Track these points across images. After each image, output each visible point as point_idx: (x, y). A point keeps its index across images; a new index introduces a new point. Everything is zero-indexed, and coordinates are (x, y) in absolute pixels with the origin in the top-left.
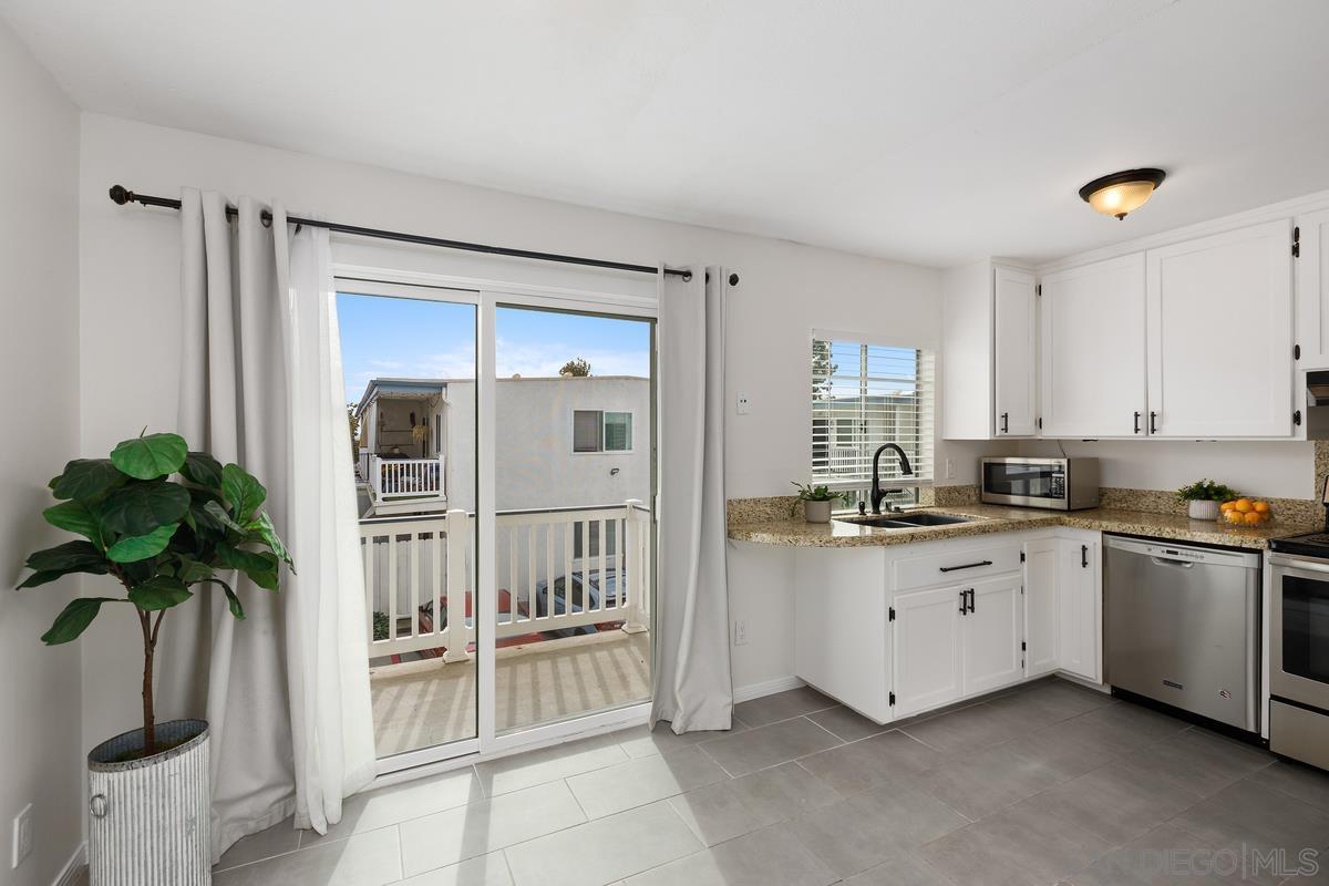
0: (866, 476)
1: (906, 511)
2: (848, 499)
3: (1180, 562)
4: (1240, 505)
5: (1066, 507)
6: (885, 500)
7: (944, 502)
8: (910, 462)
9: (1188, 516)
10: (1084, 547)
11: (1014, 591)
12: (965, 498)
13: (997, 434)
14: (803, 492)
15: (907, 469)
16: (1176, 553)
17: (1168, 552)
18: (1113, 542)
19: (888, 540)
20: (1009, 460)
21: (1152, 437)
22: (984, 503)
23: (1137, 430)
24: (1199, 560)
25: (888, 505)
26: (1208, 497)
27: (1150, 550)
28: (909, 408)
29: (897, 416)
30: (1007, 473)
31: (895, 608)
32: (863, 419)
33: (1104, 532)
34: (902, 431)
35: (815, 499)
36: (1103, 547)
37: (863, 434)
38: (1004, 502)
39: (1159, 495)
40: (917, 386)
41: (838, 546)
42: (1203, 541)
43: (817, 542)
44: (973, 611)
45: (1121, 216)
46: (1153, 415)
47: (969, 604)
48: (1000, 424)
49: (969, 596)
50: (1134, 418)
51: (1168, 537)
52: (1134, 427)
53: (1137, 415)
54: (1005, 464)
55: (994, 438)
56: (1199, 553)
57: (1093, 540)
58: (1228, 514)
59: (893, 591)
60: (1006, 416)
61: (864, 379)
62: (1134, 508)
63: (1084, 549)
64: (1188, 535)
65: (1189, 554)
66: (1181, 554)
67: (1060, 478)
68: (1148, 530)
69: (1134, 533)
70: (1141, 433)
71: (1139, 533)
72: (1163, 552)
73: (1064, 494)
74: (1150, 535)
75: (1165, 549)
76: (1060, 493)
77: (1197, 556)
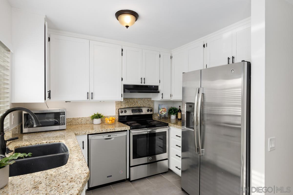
3: (111, 138)
16: (110, 136)
17: (108, 136)
27: (103, 137)
33: (89, 135)
36: (88, 140)
39: (85, 118)
42: (117, 131)
45: (127, 27)
46: (92, 93)
51: (109, 131)
52: (87, 97)
53: (88, 93)
56: (116, 134)
57: (85, 138)
60: (50, 91)
62: (75, 124)
63: (83, 142)
64: (114, 130)
65: (113, 135)
66: (112, 136)
67: (63, 117)
68: (103, 131)
69: (100, 132)
70: (89, 99)
71: (101, 132)
72: (107, 136)
73: (65, 123)
74: (104, 132)
75: (108, 135)
76: (63, 123)
77: (115, 136)
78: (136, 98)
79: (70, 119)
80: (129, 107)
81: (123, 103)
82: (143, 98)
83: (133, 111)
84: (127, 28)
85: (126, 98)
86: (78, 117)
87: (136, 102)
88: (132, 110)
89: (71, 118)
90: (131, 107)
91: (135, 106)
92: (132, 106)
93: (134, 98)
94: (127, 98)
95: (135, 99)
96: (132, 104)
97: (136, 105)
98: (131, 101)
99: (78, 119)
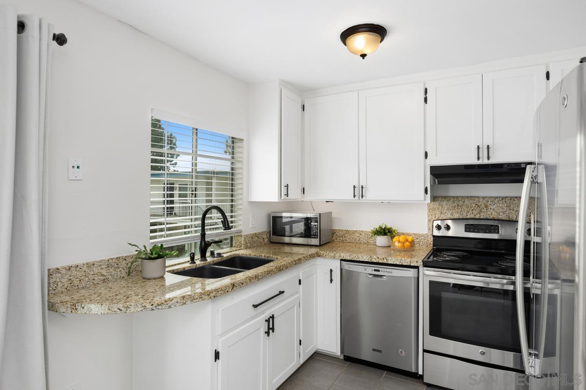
0: (196, 232)
1: (225, 255)
2: (180, 250)
3: (381, 276)
4: (402, 238)
5: (318, 244)
6: (210, 249)
7: (249, 245)
8: (228, 217)
9: (376, 245)
10: (331, 270)
11: (295, 307)
12: (261, 240)
13: (282, 198)
14: (140, 252)
15: (226, 225)
16: (379, 271)
17: (375, 270)
18: (347, 266)
19: (214, 294)
20: (284, 215)
21: (362, 200)
22: (272, 243)
23: (354, 196)
24: (390, 274)
25: (212, 253)
26: (385, 234)
27: (365, 269)
28: (226, 179)
29: (213, 184)
30: (283, 221)
31: (220, 350)
32: (194, 186)
33: (342, 260)
34: (217, 195)
35: (150, 259)
36: (341, 269)
37: (194, 198)
38: (281, 242)
39: (361, 233)
40: (232, 163)
41: (170, 307)
42: (392, 263)
43: (148, 306)
44: (273, 332)
45: (363, 56)
46: (362, 187)
47: (271, 326)
48: (284, 191)
49: (271, 320)
50: (353, 188)
51: (375, 261)
52: (353, 195)
53: (354, 187)
54: (282, 217)
55: (280, 201)
56: (390, 270)
57: (336, 265)
58: (397, 244)
59: (219, 335)
60: (287, 186)
61: (195, 155)
62: (349, 241)
63: (331, 271)
64: (385, 260)
65: (385, 270)
66: (382, 271)
67: (315, 225)
68: (365, 257)
69: (358, 260)
70: (356, 198)
71: (360, 260)
72: (372, 270)
73: (318, 235)
74: (366, 261)
75: (374, 268)
76: (315, 235)
77: (389, 272)
78: (484, 198)
79: (342, 230)
80: (461, 217)
81: (446, 209)
82: (506, 197)
83: (468, 228)
84: (363, 58)
85: (454, 197)
86: (355, 230)
87: (483, 206)
88: (466, 225)
89: (344, 229)
90: (469, 217)
91: (482, 217)
92: (472, 216)
93: (478, 197)
94: (457, 197)
95: (481, 200)
96: (471, 212)
97: (482, 214)
98: (467, 202)
99: (354, 232)
